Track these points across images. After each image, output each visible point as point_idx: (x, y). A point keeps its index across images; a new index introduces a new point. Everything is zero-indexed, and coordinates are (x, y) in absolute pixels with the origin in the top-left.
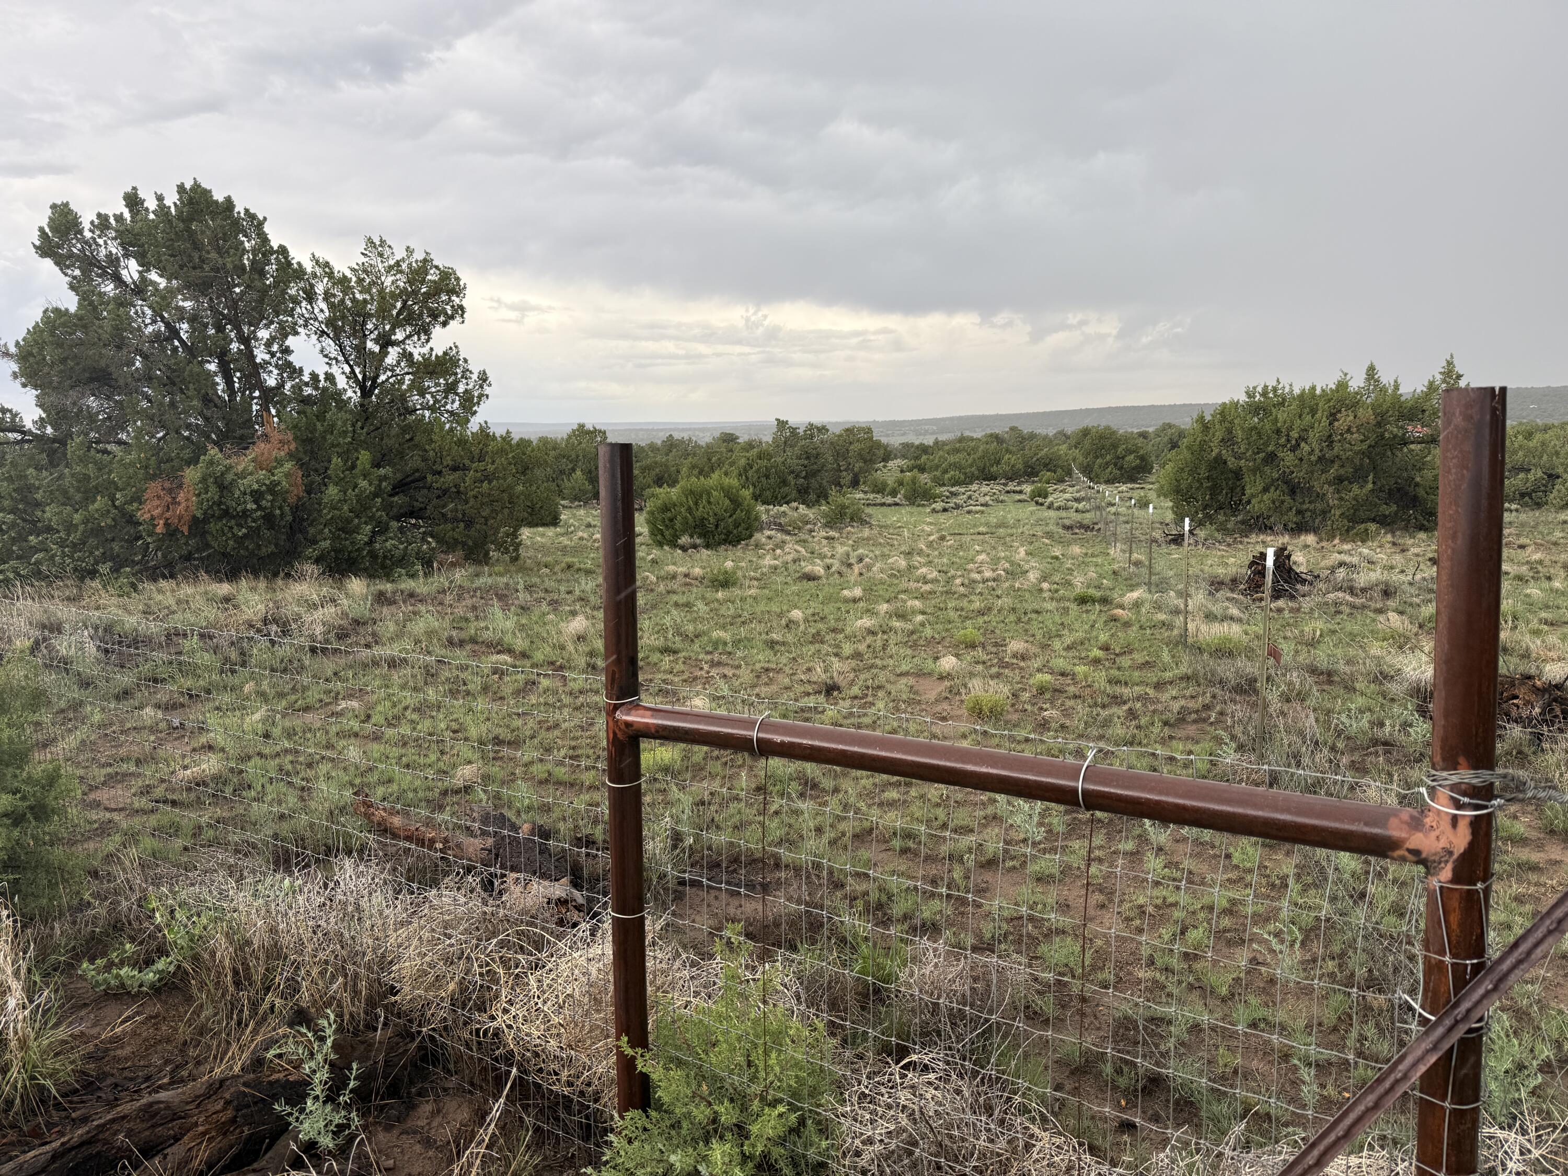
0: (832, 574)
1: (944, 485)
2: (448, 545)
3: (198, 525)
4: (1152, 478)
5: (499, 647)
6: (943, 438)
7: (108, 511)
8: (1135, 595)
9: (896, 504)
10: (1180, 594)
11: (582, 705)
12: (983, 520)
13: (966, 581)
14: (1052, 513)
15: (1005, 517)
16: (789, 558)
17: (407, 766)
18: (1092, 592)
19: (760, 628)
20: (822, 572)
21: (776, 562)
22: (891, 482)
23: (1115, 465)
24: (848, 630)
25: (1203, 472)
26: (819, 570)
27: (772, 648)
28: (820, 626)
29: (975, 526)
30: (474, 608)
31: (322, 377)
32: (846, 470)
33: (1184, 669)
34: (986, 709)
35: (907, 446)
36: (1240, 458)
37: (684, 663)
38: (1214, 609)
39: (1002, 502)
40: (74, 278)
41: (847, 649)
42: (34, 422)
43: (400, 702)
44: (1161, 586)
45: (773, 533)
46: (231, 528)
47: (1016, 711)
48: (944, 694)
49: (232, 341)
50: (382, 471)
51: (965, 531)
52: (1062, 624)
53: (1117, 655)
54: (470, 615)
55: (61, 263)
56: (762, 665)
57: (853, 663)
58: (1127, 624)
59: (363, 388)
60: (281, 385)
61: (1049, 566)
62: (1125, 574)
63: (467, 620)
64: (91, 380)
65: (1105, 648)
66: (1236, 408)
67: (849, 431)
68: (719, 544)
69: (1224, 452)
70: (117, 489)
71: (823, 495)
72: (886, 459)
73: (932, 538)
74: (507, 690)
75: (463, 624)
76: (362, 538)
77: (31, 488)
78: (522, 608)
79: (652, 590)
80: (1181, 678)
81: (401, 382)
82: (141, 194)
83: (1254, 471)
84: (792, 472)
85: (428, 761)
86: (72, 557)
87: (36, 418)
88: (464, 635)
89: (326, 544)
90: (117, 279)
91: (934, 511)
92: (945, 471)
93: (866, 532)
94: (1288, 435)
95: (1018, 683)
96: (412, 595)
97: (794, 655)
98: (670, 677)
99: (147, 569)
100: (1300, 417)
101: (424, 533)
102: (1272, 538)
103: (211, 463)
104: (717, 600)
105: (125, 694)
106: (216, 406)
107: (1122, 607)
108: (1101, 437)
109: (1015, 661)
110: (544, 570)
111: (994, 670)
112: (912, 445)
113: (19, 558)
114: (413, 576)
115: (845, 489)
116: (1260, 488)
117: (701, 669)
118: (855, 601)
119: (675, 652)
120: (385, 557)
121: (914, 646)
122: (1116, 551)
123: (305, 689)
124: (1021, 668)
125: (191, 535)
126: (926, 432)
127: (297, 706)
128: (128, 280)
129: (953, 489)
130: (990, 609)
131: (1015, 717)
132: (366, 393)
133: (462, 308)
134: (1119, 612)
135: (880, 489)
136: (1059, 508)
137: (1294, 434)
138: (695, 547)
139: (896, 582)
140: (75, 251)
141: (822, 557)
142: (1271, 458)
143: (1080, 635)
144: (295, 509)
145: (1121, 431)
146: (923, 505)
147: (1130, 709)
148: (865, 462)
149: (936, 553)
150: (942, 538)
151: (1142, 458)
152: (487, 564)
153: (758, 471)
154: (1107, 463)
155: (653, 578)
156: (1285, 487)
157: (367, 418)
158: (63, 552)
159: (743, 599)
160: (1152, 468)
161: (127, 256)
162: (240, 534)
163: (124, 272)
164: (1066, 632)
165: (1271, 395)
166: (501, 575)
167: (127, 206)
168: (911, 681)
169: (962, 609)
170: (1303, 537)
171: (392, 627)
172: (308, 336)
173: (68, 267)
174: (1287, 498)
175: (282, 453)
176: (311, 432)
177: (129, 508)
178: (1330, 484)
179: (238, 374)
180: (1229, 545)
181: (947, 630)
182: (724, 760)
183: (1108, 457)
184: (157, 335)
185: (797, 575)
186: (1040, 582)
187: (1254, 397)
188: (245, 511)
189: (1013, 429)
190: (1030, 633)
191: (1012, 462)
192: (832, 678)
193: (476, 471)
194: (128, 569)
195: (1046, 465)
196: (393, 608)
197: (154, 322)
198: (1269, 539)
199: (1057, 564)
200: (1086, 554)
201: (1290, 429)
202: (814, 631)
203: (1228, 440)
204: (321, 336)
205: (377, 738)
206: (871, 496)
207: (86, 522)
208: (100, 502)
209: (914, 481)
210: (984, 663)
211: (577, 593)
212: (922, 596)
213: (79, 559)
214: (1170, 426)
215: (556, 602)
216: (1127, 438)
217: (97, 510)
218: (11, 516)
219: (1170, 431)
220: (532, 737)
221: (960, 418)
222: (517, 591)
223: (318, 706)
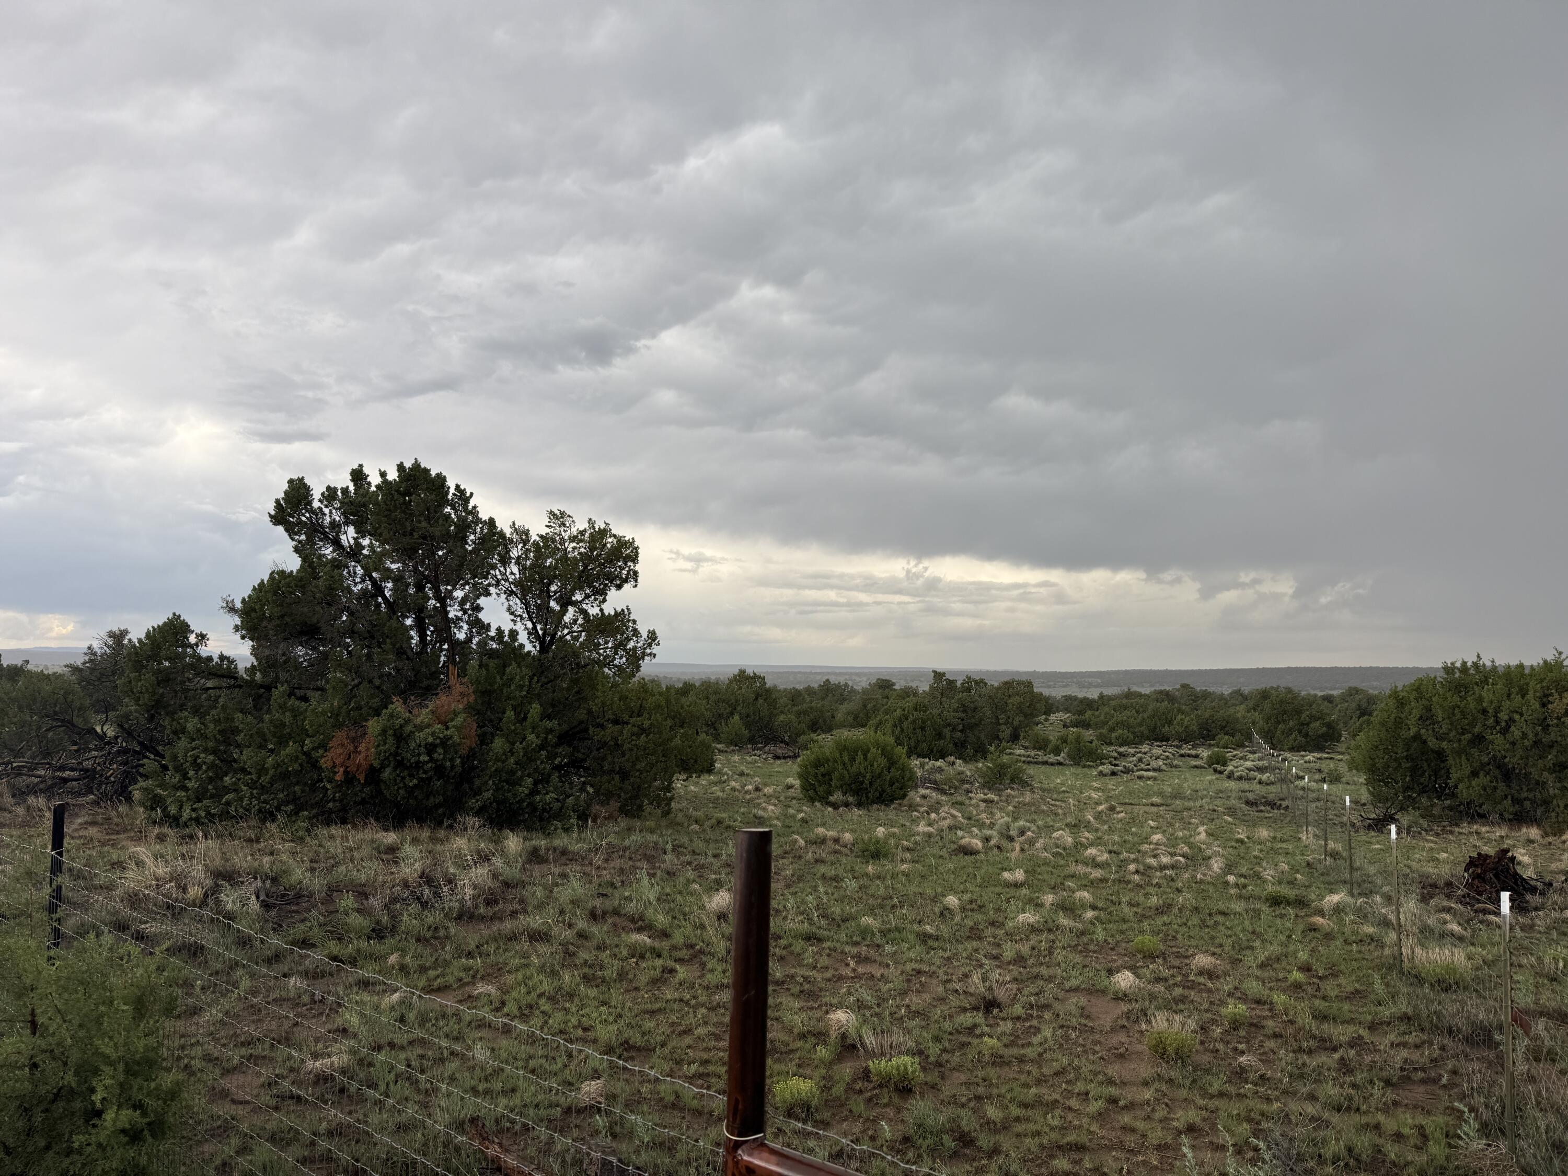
0: (991, 848)
1: (1111, 744)
2: (605, 797)
3: (373, 774)
4: (1341, 747)
5: (640, 923)
6: (1109, 691)
7: (297, 757)
8: (1335, 898)
9: (1060, 764)
10: (1388, 899)
11: (718, 1005)
12: (1156, 788)
13: (1141, 868)
14: (1232, 784)
15: (1180, 786)
16: (946, 823)
17: (533, 1071)
18: (1285, 891)
19: (911, 914)
20: (980, 845)
21: (930, 829)
22: (1053, 737)
23: (1300, 732)
24: (1010, 924)
25: (1401, 752)
26: (977, 844)
27: (924, 942)
28: (978, 917)
29: (1148, 796)
30: (621, 871)
31: (507, 633)
32: (1005, 724)
33: (1403, 1006)
34: (1170, 1050)
35: (1068, 698)
36: (1442, 739)
37: (829, 955)
38: (1429, 922)
39: (1176, 767)
40: (300, 542)
41: (1008, 952)
42: (247, 670)
43: (535, 988)
44: (1362, 887)
45: (928, 792)
46: (403, 778)
47: (1207, 1050)
48: (1120, 1022)
49: (429, 599)
50: (549, 724)
51: (1136, 801)
52: (1253, 932)
53: (1320, 978)
54: (617, 880)
55: (291, 530)
56: (914, 965)
57: (1015, 970)
58: (1329, 936)
59: (542, 643)
60: (469, 639)
61: (1234, 852)
62: (1320, 867)
63: (612, 885)
64: (302, 633)
65: (1306, 968)
66: (1434, 685)
67: (1007, 684)
68: (873, 802)
69: (1423, 731)
70: (308, 736)
71: (981, 752)
72: (1048, 712)
73: (1100, 808)
74: (643, 979)
75: (609, 890)
76: (523, 790)
77: (236, 731)
78: (668, 873)
79: (800, 857)
80: (1401, 1019)
81: (575, 639)
82: (366, 470)
83: (1459, 753)
84: (949, 725)
85: (554, 1068)
86: (258, 799)
87: (249, 666)
88: (608, 904)
89: (487, 795)
90: (337, 543)
91: (1101, 774)
92: (1112, 730)
93: (1028, 797)
94: (1496, 716)
95: (1206, 1011)
96: (564, 852)
97: (948, 954)
98: (813, 973)
99: (323, 813)
100: (1509, 696)
101: (584, 783)
102: (1487, 828)
103: (391, 716)
104: (867, 875)
105: (276, 958)
106: (408, 659)
107: (1320, 912)
108: (1281, 702)
109: (1201, 980)
110: (695, 827)
111: (1178, 991)
112: (1076, 698)
113: (212, 797)
114: (567, 830)
115: (1004, 744)
116: (1467, 771)
117: (847, 965)
118: (1017, 885)
119: (820, 940)
120: (544, 810)
121: (1085, 951)
122: (1307, 836)
123: (447, 964)
124: (1210, 991)
125: (367, 783)
126: (1090, 685)
127: (436, 984)
128: (345, 543)
129: (1122, 750)
130: (1169, 906)
131: (1206, 1058)
132: (544, 649)
133: (636, 573)
134: (1318, 920)
135: (1041, 744)
136: (1240, 778)
137: (1503, 716)
138: (847, 805)
139: (1062, 862)
140: (304, 519)
141: (981, 826)
142: (1479, 740)
143: (1274, 949)
144: (466, 759)
145: (1303, 693)
146: (1089, 766)
147: (1342, 1059)
148: (1026, 716)
149: (1106, 827)
150: (1112, 809)
151: (1329, 726)
152: (639, 817)
153: (914, 722)
154: (1290, 729)
155: (802, 843)
156: (1497, 772)
157: (543, 672)
158: (252, 794)
159: (894, 876)
160: (1340, 736)
161: (347, 523)
162: (411, 784)
163: (343, 537)
164: (1257, 944)
165: (1472, 671)
166: (652, 831)
167: (352, 480)
168: (1083, 1001)
169: (1138, 905)
170: (1524, 830)
171: (540, 893)
172: (498, 595)
173: (296, 534)
174: (1501, 786)
175: (461, 706)
176: (491, 685)
177: (315, 754)
178: (1552, 770)
179: (432, 628)
180: (1437, 835)
181: (1122, 932)
182: (868, 1095)
183: (1291, 723)
184: (364, 592)
185: (954, 846)
186: (1225, 875)
187: (1454, 673)
188: (418, 762)
189: (1184, 686)
190: (1217, 941)
191: (1186, 723)
192: (990, 989)
193: (634, 726)
194: (306, 813)
195: (1222, 728)
196: (544, 867)
197: (363, 581)
198: (1484, 829)
199: (1242, 849)
200: (1274, 838)
201: (1498, 710)
202: (971, 923)
203: (1427, 717)
204: (510, 595)
205: (507, 1030)
206: (1033, 753)
207: (277, 766)
208: (291, 748)
209: (1078, 739)
210: (1166, 980)
211: (724, 857)
212: (1091, 884)
213: (265, 802)
214: (1357, 691)
215: (702, 866)
216: (1311, 701)
217: (287, 755)
218: (211, 757)
219: (1358, 697)
220: (663, 1045)
221: (1126, 672)
222: (665, 853)
223: (455, 986)
